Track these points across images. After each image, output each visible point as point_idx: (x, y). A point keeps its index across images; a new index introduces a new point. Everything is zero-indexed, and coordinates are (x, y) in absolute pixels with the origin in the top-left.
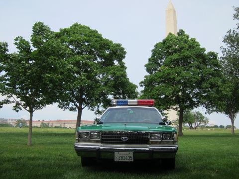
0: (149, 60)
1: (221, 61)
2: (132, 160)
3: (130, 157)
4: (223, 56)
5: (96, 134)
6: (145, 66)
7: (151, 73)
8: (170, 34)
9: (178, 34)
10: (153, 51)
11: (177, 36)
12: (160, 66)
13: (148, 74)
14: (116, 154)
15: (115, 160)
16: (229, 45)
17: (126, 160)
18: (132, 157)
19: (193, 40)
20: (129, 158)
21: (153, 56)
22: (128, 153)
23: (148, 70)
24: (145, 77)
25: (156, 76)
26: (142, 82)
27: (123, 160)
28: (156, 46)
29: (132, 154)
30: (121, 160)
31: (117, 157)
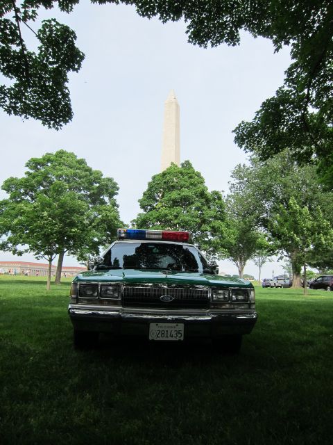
0: (144, 194)
1: (227, 200)
2: (182, 339)
3: (178, 332)
4: (230, 194)
5: (111, 288)
6: (139, 201)
7: (145, 211)
8: (172, 163)
9: (183, 165)
10: (149, 184)
11: (180, 167)
12: (157, 201)
13: (142, 211)
14: (153, 326)
15: (150, 338)
16: (238, 181)
17: (170, 339)
18: (182, 333)
19: (198, 175)
20: (175, 333)
21: (149, 190)
22: (175, 324)
23: (143, 207)
24: (139, 215)
25: (152, 215)
26: (134, 221)
27: (165, 339)
28: (154, 178)
29: (181, 327)
30: (161, 339)
31: (155, 333)
